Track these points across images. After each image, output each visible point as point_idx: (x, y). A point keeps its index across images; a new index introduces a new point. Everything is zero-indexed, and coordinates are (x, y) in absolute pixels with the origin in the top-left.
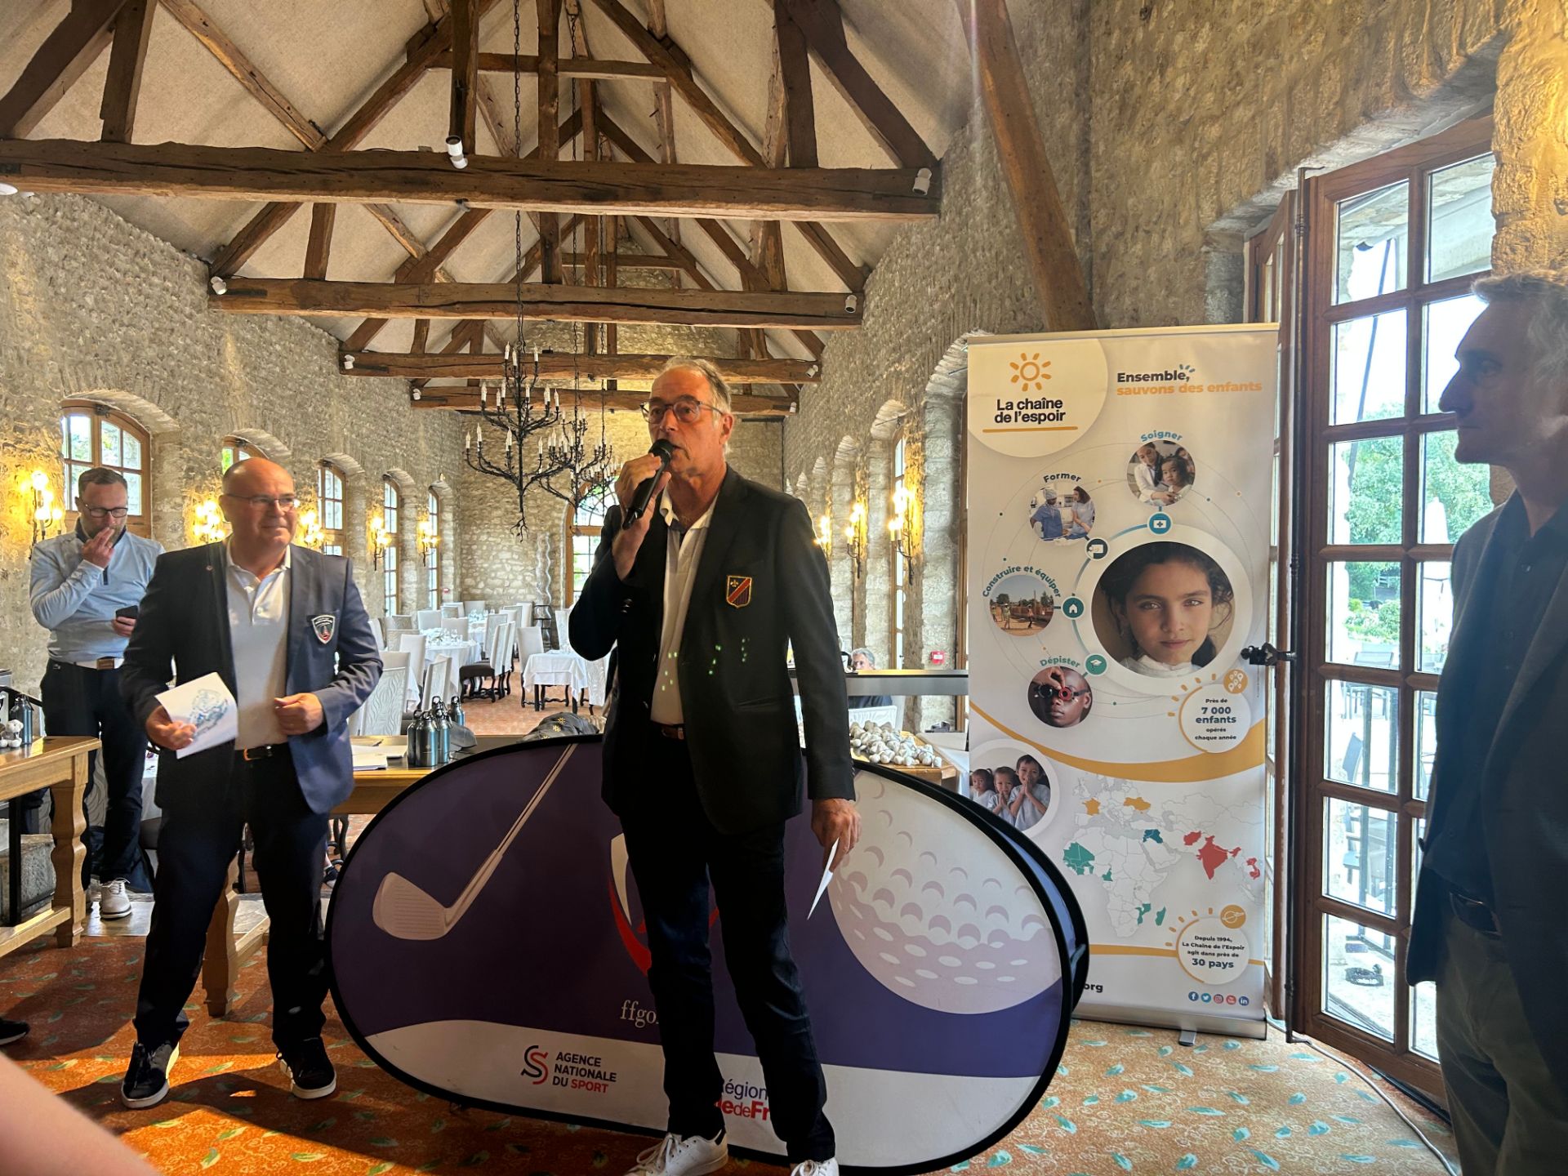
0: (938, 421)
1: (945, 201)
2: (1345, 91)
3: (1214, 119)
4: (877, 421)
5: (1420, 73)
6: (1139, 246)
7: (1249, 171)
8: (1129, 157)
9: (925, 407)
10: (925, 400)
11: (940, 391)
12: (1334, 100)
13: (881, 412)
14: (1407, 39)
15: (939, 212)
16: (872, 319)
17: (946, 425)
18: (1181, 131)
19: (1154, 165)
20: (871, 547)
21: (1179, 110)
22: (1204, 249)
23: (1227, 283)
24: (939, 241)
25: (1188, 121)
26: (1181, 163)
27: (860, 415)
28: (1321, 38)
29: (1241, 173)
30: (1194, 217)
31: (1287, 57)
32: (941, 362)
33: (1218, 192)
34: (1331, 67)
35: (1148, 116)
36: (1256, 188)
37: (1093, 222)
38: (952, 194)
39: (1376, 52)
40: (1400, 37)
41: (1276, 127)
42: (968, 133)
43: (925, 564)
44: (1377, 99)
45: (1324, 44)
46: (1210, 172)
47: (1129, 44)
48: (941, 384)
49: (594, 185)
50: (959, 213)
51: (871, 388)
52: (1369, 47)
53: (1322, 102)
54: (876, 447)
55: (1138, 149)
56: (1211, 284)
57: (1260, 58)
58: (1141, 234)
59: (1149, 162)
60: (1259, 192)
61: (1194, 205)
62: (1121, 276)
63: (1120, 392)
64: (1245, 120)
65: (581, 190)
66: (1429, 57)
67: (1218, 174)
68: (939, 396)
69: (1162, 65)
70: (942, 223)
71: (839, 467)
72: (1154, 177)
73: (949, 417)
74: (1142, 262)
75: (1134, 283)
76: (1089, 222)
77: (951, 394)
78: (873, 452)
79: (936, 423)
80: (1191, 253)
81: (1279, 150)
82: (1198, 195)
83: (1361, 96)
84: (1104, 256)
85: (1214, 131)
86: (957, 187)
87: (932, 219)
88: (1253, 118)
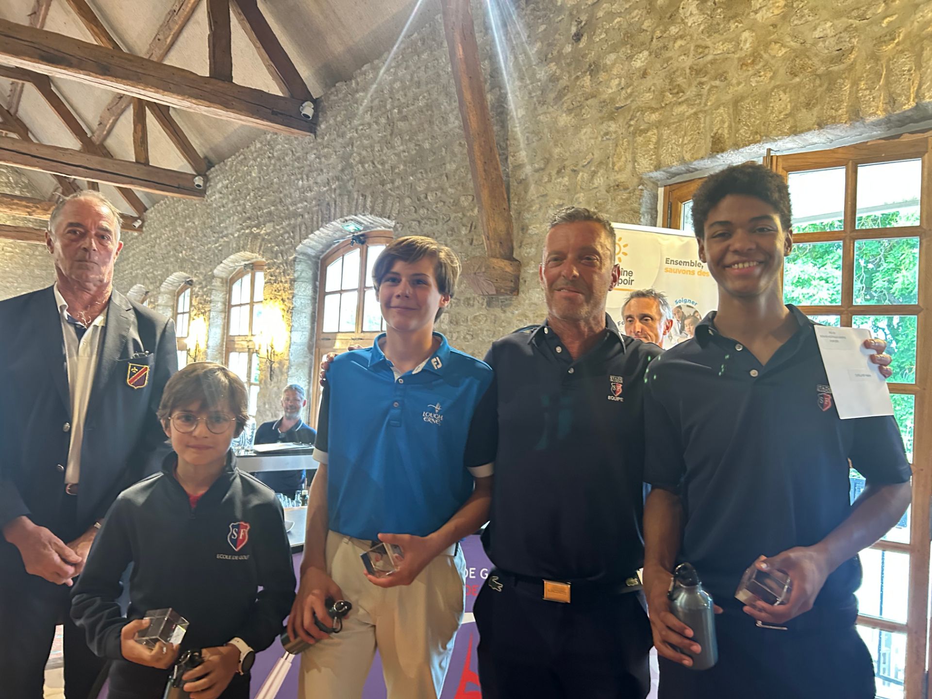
0: (304, 270)
1: (323, 126)
2: (796, 108)
3: (653, 110)
4: (222, 265)
5: (878, 107)
6: (566, 179)
7: (692, 145)
8: (555, 122)
9: (295, 260)
10: (294, 255)
11: (306, 251)
12: (784, 113)
13: (229, 259)
14: (862, 85)
15: (315, 133)
16: (217, 196)
17: (309, 274)
18: (613, 113)
19: (585, 130)
20: (209, 351)
21: (613, 100)
22: (640, 187)
23: (650, 210)
24: (315, 151)
25: (622, 107)
26: (616, 132)
27: (200, 259)
28: (769, 75)
29: (682, 145)
30: (629, 166)
31: (734, 81)
32: (317, 232)
33: (657, 154)
34: (781, 92)
35: (578, 99)
36: (700, 156)
37: (510, 159)
38: (332, 122)
39: (829, 90)
40: (855, 83)
41: (723, 122)
42: (354, 85)
43: (289, 368)
44: (834, 118)
45: (771, 78)
46: (649, 141)
47: (555, 53)
48: (309, 247)
49: (52, 51)
50: (343, 135)
51: (216, 242)
52: (820, 86)
53: (772, 113)
54: (217, 283)
55: (564, 120)
56: (643, 210)
57: (704, 79)
58: (568, 171)
59: (577, 129)
60: (702, 158)
61: (629, 158)
62: (543, 196)
63: (667, 270)
64: (687, 114)
65: (39, 51)
66: (884, 99)
67: (657, 143)
68: (304, 254)
69: (592, 70)
70: (319, 140)
71: (165, 293)
72: (583, 138)
73: (311, 269)
74: (568, 190)
75: (556, 202)
76: (507, 159)
77: (313, 254)
78: (214, 286)
79: (302, 271)
80: (626, 189)
81: (726, 136)
82: (634, 154)
83: (815, 113)
84: (521, 182)
85: (655, 117)
86: (339, 119)
87: (308, 137)
88: (696, 113)
